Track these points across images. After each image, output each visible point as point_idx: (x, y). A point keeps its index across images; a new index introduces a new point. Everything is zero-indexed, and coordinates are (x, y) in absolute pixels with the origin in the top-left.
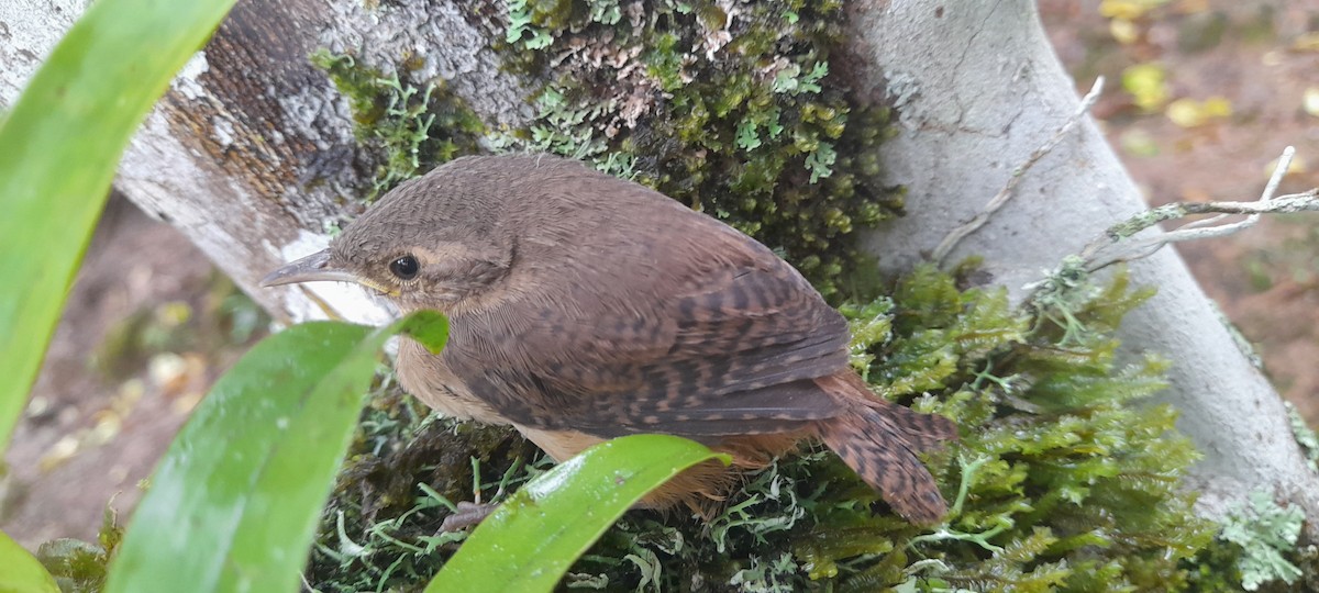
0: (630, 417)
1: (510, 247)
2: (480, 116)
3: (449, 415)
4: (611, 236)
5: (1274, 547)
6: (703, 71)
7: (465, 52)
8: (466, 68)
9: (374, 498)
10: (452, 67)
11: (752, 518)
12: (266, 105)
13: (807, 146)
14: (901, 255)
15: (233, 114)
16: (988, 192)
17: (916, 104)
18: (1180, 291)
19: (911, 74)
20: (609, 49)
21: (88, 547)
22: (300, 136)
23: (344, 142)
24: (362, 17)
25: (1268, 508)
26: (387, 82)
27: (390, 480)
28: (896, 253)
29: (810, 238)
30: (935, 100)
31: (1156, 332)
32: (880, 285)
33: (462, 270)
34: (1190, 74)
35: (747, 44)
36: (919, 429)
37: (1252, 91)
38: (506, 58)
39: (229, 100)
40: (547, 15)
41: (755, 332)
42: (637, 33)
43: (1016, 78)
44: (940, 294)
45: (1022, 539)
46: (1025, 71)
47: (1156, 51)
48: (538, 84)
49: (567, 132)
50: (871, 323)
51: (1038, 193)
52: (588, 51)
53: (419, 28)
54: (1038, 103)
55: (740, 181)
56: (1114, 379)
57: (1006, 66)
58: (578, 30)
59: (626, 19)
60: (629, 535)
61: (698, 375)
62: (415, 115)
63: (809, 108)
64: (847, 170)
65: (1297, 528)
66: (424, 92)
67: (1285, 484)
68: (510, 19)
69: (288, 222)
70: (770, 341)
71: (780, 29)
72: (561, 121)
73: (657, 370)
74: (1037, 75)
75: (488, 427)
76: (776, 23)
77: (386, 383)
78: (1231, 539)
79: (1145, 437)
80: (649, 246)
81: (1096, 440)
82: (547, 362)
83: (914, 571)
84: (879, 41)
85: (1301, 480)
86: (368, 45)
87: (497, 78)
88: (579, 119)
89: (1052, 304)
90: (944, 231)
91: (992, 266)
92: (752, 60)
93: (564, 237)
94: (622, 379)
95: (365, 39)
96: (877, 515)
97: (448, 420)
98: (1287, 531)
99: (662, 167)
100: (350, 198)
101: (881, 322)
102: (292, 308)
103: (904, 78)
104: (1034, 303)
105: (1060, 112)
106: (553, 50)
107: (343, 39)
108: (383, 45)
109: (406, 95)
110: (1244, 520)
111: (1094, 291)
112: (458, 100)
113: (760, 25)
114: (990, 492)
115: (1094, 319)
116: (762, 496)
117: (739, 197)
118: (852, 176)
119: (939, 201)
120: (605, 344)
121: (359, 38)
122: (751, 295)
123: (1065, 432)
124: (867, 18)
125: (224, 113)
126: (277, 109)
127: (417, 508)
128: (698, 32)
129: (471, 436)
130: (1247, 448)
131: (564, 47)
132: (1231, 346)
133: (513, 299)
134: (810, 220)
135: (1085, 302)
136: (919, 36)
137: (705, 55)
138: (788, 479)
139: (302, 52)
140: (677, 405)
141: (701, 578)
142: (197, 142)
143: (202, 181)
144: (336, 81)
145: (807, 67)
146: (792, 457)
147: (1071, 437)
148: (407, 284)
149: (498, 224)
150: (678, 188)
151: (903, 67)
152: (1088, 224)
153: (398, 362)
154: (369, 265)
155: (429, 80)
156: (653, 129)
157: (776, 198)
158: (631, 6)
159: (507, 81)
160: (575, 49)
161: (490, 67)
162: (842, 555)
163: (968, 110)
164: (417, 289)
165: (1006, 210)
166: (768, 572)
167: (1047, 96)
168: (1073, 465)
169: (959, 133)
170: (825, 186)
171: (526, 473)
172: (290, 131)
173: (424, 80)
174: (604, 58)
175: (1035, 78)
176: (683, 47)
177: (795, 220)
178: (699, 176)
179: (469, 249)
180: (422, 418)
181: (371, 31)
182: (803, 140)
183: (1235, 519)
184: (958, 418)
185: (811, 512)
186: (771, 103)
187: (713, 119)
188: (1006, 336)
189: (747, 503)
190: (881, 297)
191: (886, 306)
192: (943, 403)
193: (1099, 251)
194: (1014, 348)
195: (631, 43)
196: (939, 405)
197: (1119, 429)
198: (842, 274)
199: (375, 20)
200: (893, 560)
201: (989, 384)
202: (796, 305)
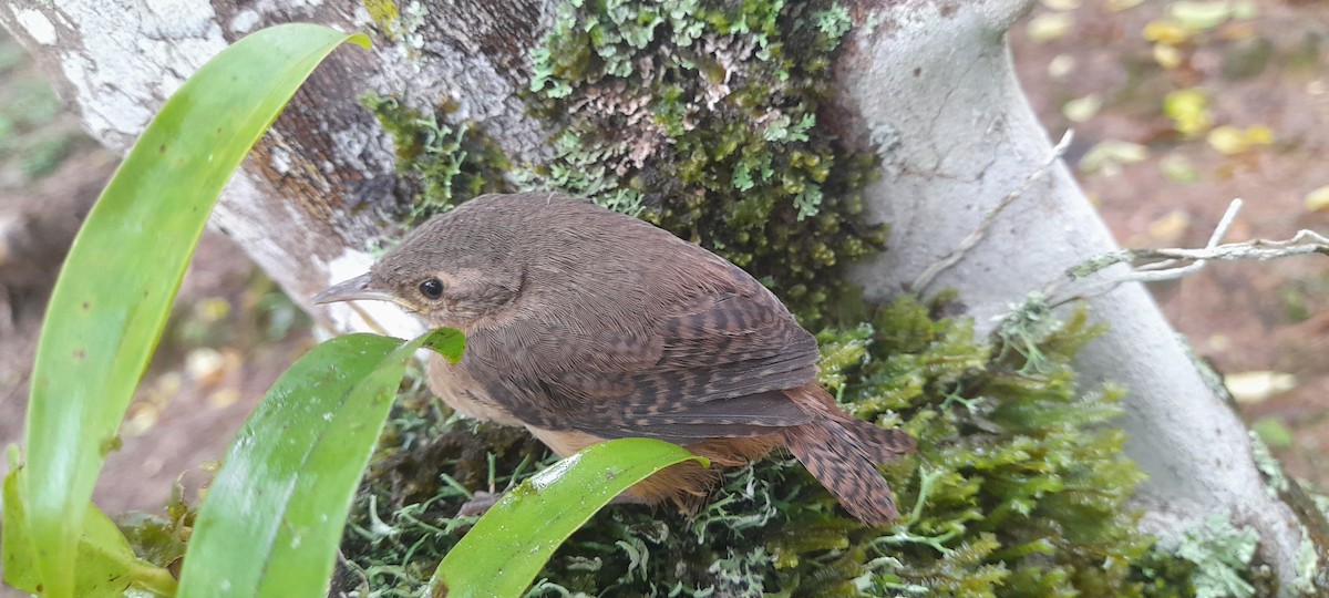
0: (624, 419)
1: (520, 274)
2: (506, 154)
3: (470, 415)
4: (610, 265)
5: (1229, 565)
6: (704, 119)
7: (494, 98)
8: (495, 112)
9: (403, 485)
10: (483, 111)
11: (728, 514)
12: (319, 138)
13: (794, 189)
14: (885, 285)
15: (290, 145)
16: (963, 230)
17: (897, 151)
18: (1145, 326)
19: (892, 126)
20: (622, 98)
21: (156, 519)
22: (348, 167)
23: (387, 172)
24: (406, 66)
25: (1224, 529)
26: (425, 123)
27: (416, 472)
28: (880, 284)
29: (797, 269)
30: (914, 148)
31: (1119, 362)
32: (862, 312)
33: (477, 292)
34: (1232, 101)
35: (743, 97)
36: (879, 442)
37: (1295, 120)
38: (530, 105)
39: (287, 134)
40: (567, 68)
41: (732, 349)
42: (646, 84)
43: (989, 130)
44: (914, 323)
45: (971, 543)
46: (999, 124)
47: (1200, 77)
48: (558, 127)
49: (582, 170)
50: (846, 347)
51: (1009, 233)
52: (603, 100)
53: (455, 76)
54: (1010, 153)
55: (734, 217)
56: (1075, 405)
57: (981, 119)
58: (593, 82)
59: (637, 73)
60: (621, 526)
61: (683, 383)
62: (449, 153)
63: (796, 155)
64: (833, 209)
65: (1251, 548)
66: (458, 132)
67: (1241, 508)
68: (534, 70)
69: (334, 241)
70: (747, 356)
71: (773, 85)
72: (577, 160)
73: (646, 380)
74: (1010, 127)
75: (504, 428)
76: (770, 79)
77: (417, 385)
78: (1185, 556)
79: (1095, 457)
80: (643, 275)
81: (1046, 459)
82: (552, 370)
83: (872, 567)
84: (862, 96)
85: (1258, 504)
86: (410, 90)
87: (522, 121)
88: (594, 159)
89: (1017, 335)
90: (924, 265)
91: (966, 298)
92: (747, 111)
93: (569, 266)
94: (616, 385)
95: (408, 84)
96: (838, 518)
97: (470, 420)
98: (1241, 552)
99: (665, 203)
100: (390, 221)
103: (886, 129)
104: (1000, 334)
105: (1032, 161)
106: (572, 99)
107: (389, 84)
108: (423, 91)
109: (441, 134)
110: (1200, 539)
111: (1055, 324)
112: (487, 140)
113: (754, 81)
114: (947, 501)
115: (1054, 349)
116: (738, 495)
117: (735, 230)
118: (837, 215)
119: (918, 238)
120: (604, 357)
121: (402, 83)
122: (729, 316)
123: (1017, 450)
124: (851, 76)
125: (283, 145)
126: (329, 142)
127: (440, 496)
128: (701, 84)
129: (488, 434)
130: (1207, 473)
131: (581, 96)
132: (1196, 378)
133: (525, 317)
134: (798, 253)
135: (1047, 333)
136: (899, 92)
137: (706, 105)
138: (763, 481)
139: (353, 93)
140: (664, 410)
141: (685, 565)
142: (257, 169)
143: (261, 202)
144: (382, 120)
145: (796, 119)
146: (765, 462)
147: (1021, 455)
148: (434, 303)
149: (510, 253)
150: (678, 222)
151: (885, 119)
152: (1056, 262)
153: (428, 368)
154: (402, 286)
155: (462, 122)
156: (658, 169)
157: (769, 232)
158: (642, 60)
159: (530, 125)
160: (591, 98)
161: (516, 112)
162: (806, 549)
163: (943, 158)
164: (442, 308)
165: (980, 248)
166: (743, 563)
167: (1020, 146)
168: (1024, 480)
169: (936, 178)
170: (811, 223)
171: (534, 468)
172: (339, 162)
173: (458, 120)
174: (617, 106)
175: (1008, 130)
176: (687, 98)
177: (785, 253)
178: (698, 212)
179: (484, 275)
180: (447, 417)
181: (413, 78)
182: (791, 183)
183: (1191, 538)
184: (920, 435)
185: (783, 512)
186: (763, 149)
187: (712, 162)
188: (970, 363)
189: (725, 502)
190: (862, 324)
191: (865, 332)
192: (905, 420)
193: (1059, 289)
194: (982, 373)
195: (641, 94)
196: (901, 422)
197: (1069, 449)
198: (827, 301)
199: (417, 69)
200: (853, 557)
201: (957, 406)
202: (771, 326)
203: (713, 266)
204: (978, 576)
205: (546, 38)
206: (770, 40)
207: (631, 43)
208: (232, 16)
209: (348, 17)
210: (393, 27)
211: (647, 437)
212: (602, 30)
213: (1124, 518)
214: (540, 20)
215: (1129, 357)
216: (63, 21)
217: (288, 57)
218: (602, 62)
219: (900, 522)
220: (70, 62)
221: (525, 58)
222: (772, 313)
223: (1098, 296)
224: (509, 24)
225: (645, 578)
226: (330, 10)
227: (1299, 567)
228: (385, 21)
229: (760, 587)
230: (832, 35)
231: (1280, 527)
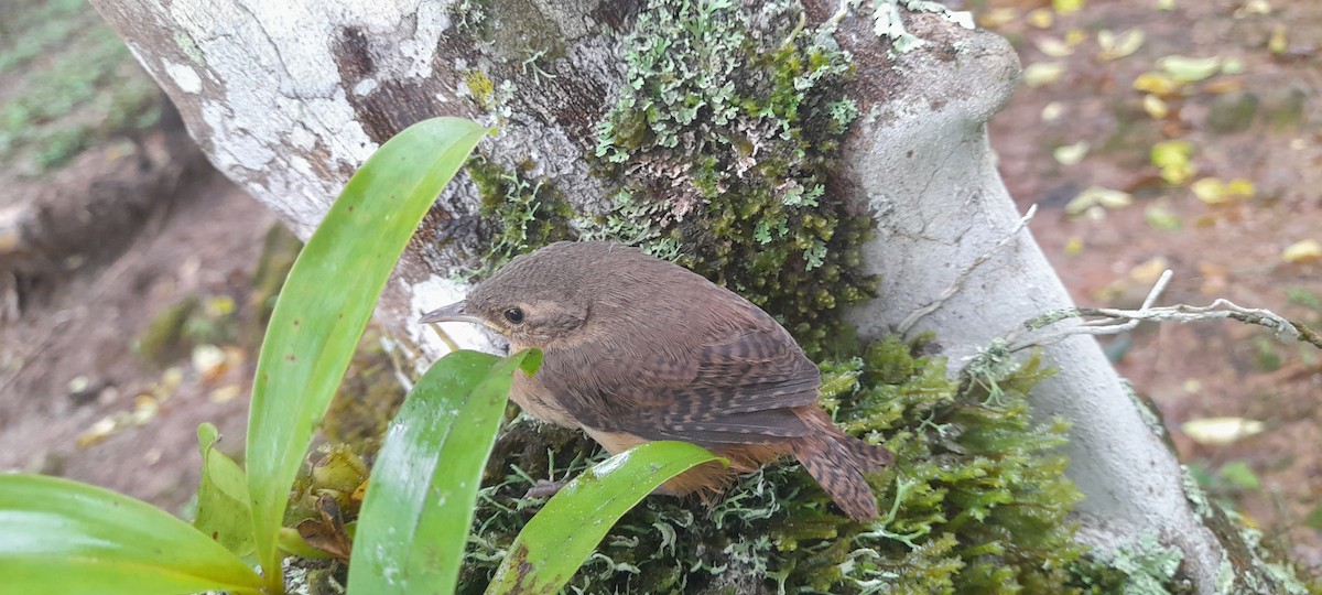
0: (664, 425)
1: (586, 307)
2: (572, 205)
4: (658, 304)
5: (1156, 578)
6: (734, 184)
7: (565, 160)
8: (565, 171)
10: (555, 170)
11: (742, 507)
13: (804, 245)
14: (875, 326)
16: (941, 284)
17: (890, 217)
18: (1092, 371)
19: (887, 196)
20: (668, 164)
22: (440, 209)
23: (471, 214)
24: (496, 131)
25: (1153, 547)
26: (508, 177)
28: (871, 324)
29: (804, 310)
30: (904, 215)
31: (1069, 400)
32: (855, 348)
33: (552, 320)
34: (1216, 154)
35: (766, 168)
36: (865, 455)
37: (1276, 174)
38: (594, 167)
40: (626, 139)
41: (752, 373)
42: (688, 154)
43: (967, 202)
44: (898, 359)
45: (935, 541)
46: (975, 197)
47: (1188, 128)
48: (615, 186)
49: (633, 221)
50: (841, 377)
51: (980, 288)
52: (653, 166)
53: (535, 141)
54: (984, 221)
55: (754, 265)
56: (1029, 434)
57: (959, 193)
58: (646, 150)
59: (681, 143)
60: (654, 514)
61: (712, 398)
62: (526, 202)
63: (808, 218)
64: (835, 262)
65: (1175, 565)
66: (535, 186)
67: (1169, 529)
68: (599, 140)
69: (422, 268)
70: (763, 380)
71: (791, 160)
72: (629, 213)
73: (683, 394)
74: (985, 200)
76: (789, 155)
78: (1118, 567)
79: (1042, 478)
80: (684, 312)
81: (1000, 476)
82: (610, 383)
83: (854, 556)
84: (864, 172)
85: (1184, 527)
86: (497, 149)
87: (586, 180)
88: (642, 212)
89: (982, 373)
90: (908, 311)
91: (942, 340)
92: (770, 180)
93: (625, 302)
94: (659, 397)
95: (496, 145)
96: (831, 513)
97: (531, 422)
98: (1168, 567)
99: (699, 251)
100: (471, 255)
101: (848, 377)
102: (411, 328)
103: (881, 198)
104: (969, 371)
105: (1002, 229)
106: (628, 164)
108: (508, 151)
109: (520, 187)
110: (1132, 555)
111: (1014, 366)
112: (557, 193)
113: (776, 156)
114: (917, 506)
115: (1012, 387)
116: (750, 493)
117: (754, 276)
118: (838, 267)
119: (905, 288)
120: (649, 374)
121: (491, 144)
122: (751, 348)
123: (977, 468)
124: (856, 155)
127: (507, 482)
128: (733, 156)
129: (550, 435)
130: (1139, 498)
131: (636, 162)
132: (1135, 416)
133: (590, 340)
134: (805, 297)
135: (1007, 373)
136: (894, 170)
137: (736, 173)
138: (770, 483)
140: (697, 419)
141: (704, 547)
144: (472, 173)
145: (809, 187)
146: (774, 467)
147: (980, 472)
148: (515, 327)
149: (579, 290)
150: (709, 267)
151: (881, 190)
152: (1018, 314)
154: (491, 312)
155: (537, 177)
156: (695, 224)
157: (781, 279)
158: (686, 135)
159: (593, 183)
160: (644, 164)
161: (582, 172)
162: (803, 537)
163: (929, 224)
164: (522, 331)
165: (955, 299)
166: (751, 547)
167: (992, 216)
168: (981, 493)
169: (922, 240)
170: (817, 273)
171: (585, 464)
173: (534, 177)
174: (663, 171)
175: (983, 202)
176: (721, 167)
177: (794, 296)
178: (725, 260)
179: (558, 307)
180: (512, 418)
181: (500, 141)
182: (802, 240)
183: (1124, 553)
184: (898, 451)
185: (785, 509)
186: (781, 212)
187: (739, 219)
188: (941, 395)
189: (740, 497)
190: (855, 358)
191: (857, 365)
192: (887, 439)
193: (1019, 337)
194: (953, 404)
195: (683, 161)
196: (883, 440)
197: (1019, 469)
198: (826, 338)
199: (505, 134)
200: (840, 547)
201: (930, 429)
202: (783, 357)
203: (740, 307)
204: (939, 566)
205: (610, 114)
206: (792, 125)
207: (678, 121)
208: (356, 83)
209: (451, 90)
210: (488, 99)
211: (682, 440)
212: (656, 109)
213: (1064, 530)
214: (606, 99)
215: (1078, 396)
216: (212, 77)
217: (442, 144)
218: (655, 135)
219: (878, 520)
220: (211, 109)
221: (592, 129)
222: (785, 347)
223: (1053, 344)
224: (581, 101)
225: (673, 555)
226: (436, 82)
227: (1217, 584)
228: (482, 94)
229: (764, 567)
230: (842, 122)
231: (1203, 548)
